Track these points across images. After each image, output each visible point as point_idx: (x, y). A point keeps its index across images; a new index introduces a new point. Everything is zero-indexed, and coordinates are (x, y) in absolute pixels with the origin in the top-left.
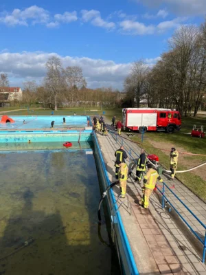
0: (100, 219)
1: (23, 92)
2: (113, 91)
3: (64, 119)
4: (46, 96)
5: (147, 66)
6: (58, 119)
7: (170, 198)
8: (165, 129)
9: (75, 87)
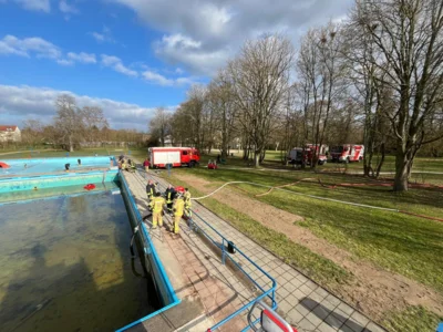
0: (133, 254)
1: (23, 132)
2: (138, 132)
3: (79, 161)
4: (56, 137)
5: (168, 112)
6: (72, 161)
7: (196, 220)
8: (188, 164)
9: (95, 127)
